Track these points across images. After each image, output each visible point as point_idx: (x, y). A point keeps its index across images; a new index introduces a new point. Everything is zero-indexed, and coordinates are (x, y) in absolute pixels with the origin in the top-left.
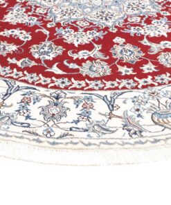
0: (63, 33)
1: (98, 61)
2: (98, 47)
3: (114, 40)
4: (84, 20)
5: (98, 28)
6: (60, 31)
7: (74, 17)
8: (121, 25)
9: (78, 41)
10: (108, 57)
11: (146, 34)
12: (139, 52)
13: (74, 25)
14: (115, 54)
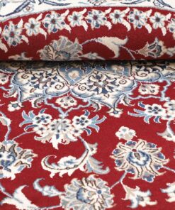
0: (35, 122)
1: (92, 177)
2: (91, 149)
3: (118, 134)
4: (69, 95)
5: (90, 109)
6: (29, 118)
7: (52, 89)
8: (129, 102)
9: (58, 136)
10: (107, 170)
11: (170, 119)
12: (159, 156)
13: (53, 105)
14: (120, 163)
